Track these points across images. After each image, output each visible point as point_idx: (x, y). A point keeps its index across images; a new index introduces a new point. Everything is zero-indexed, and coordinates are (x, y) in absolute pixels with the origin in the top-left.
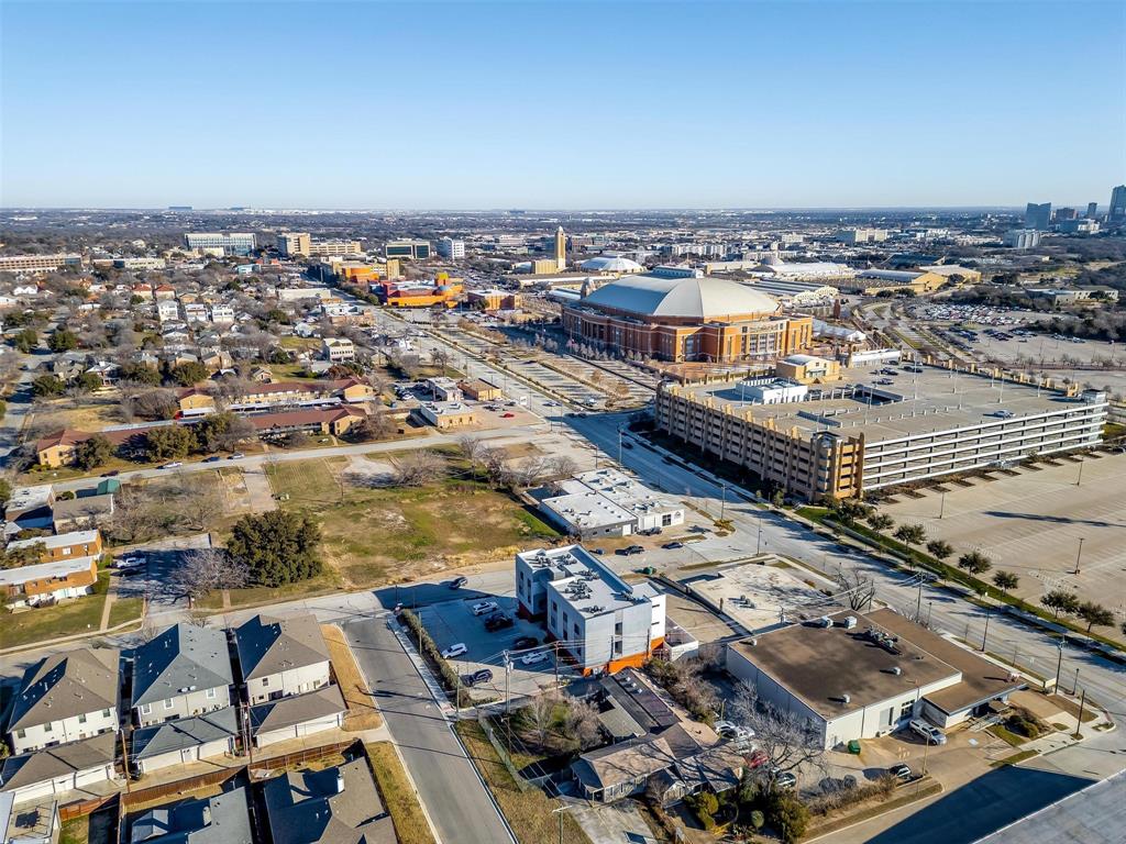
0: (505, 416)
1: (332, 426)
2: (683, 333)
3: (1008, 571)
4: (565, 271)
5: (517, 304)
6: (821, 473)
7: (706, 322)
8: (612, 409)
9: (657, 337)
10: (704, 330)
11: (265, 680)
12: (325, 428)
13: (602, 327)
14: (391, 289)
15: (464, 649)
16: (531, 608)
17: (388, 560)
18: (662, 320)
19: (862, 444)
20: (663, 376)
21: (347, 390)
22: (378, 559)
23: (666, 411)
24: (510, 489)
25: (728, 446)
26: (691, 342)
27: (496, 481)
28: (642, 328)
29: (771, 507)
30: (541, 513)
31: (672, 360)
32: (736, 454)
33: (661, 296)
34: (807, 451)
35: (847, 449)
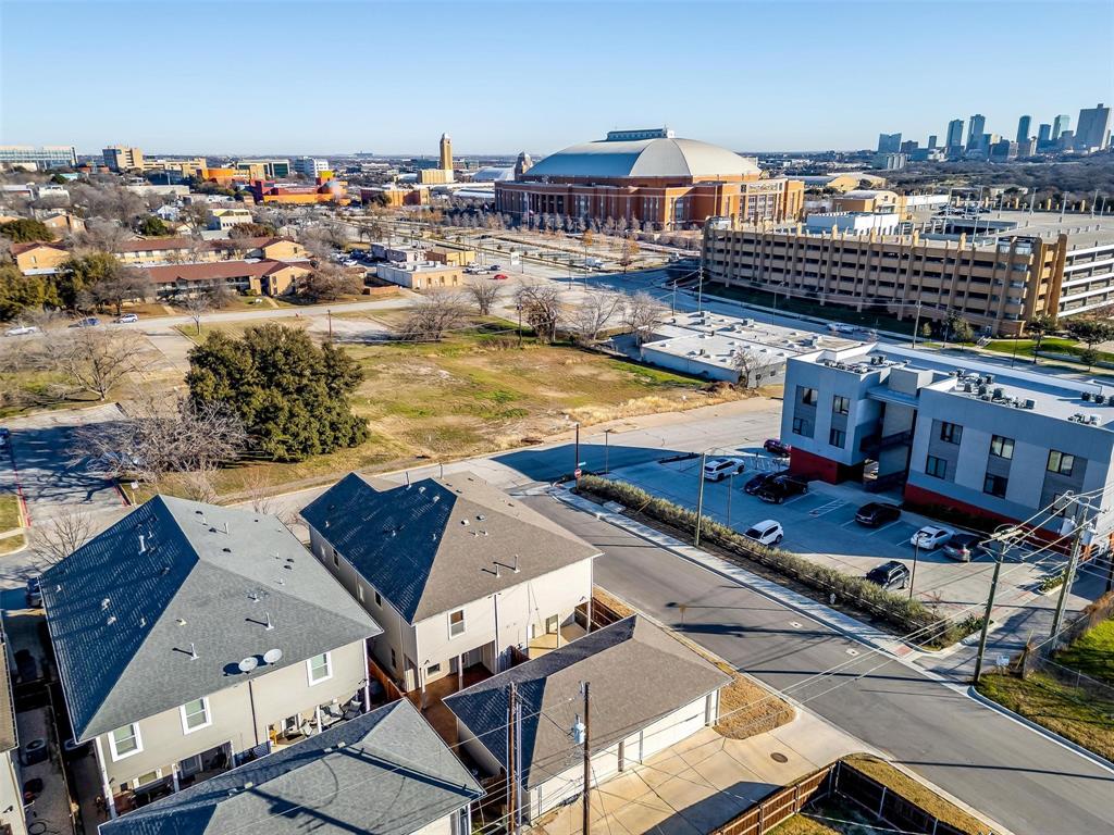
0: (496, 278)
1: (265, 282)
2: (673, 194)
4: (455, 182)
5: (423, 201)
6: (1013, 292)
7: (694, 182)
8: (629, 268)
9: (638, 203)
10: (695, 191)
12: (256, 285)
13: (560, 198)
14: (266, 185)
15: (780, 531)
16: (845, 454)
17: (470, 420)
18: (642, 182)
19: (1063, 251)
20: (659, 243)
21: (267, 249)
22: (451, 420)
23: (719, 257)
24: (571, 342)
25: (834, 285)
26: (680, 206)
27: (550, 334)
28: (618, 192)
29: (948, 345)
30: (644, 363)
31: (658, 228)
32: (849, 293)
33: (633, 157)
34: (989, 264)
35: (1049, 257)
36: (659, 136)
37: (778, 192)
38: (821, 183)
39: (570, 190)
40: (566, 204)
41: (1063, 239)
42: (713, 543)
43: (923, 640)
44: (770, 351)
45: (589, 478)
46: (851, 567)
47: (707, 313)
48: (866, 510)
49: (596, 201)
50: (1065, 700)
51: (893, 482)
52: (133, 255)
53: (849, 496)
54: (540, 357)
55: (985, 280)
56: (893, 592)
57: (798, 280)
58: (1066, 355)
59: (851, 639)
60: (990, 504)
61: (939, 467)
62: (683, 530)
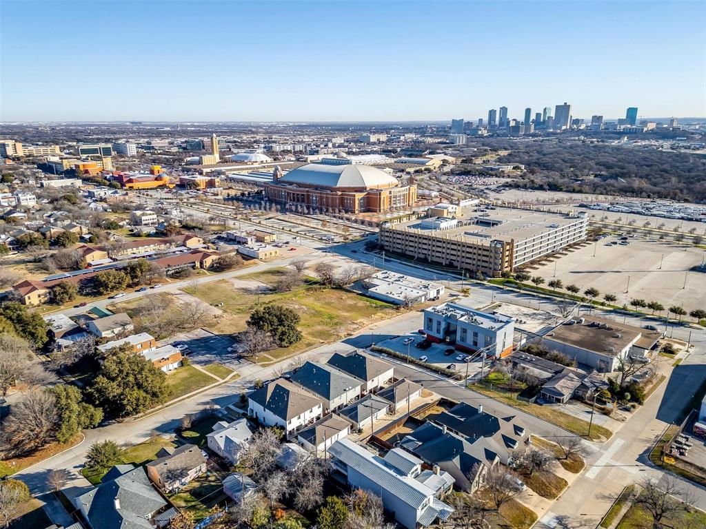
0: (292, 249)
1: (201, 263)
2: (359, 196)
4: (220, 162)
5: (217, 184)
6: (496, 261)
7: (368, 189)
8: (347, 241)
9: (342, 200)
10: (368, 194)
11: (373, 381)
12: (198, 264)
13: (302, 195)
14: (125, 177)
15: (427, 358)
16: (441, 336)
17: (325, 328)
18: (343, 190)
19: (513, 245)
20: (356, 221)
21: (187, 242)
22: (319, 328)
23: (387, 239)
24: (339, 287)
25: (434, 254)
26: (362, 201)
27: (330, 283)
28: (333, 195)
29: (475, 281)
30: (370, 297)
31: (353, 212)
32: (439, 257)
33: (337, 176)
34: (488, 250)
35: (508, 247)
36: (348, 163)
37: (406, 193)
38: (423, 164)
39: (308, 191)
40: (306, 198)
41: (512, 240)
42: (412, 362)
43: (457, 379)
44: (415, 291)
45: (375, 347)
46: (443, 366)
47: (389, 272)
48: (446, 351)
49: (321, 198)
50: (481, 388)
51: (453, 343)
52: (130, 250)
53: (443, 347)
54: (330, 295)
55: (487, 256)
56: (451, 370)
57: (420, 251)
58: (514, 285)
59: (442, 380)
60: (474, 348)
61: (463, 339)
62: (404, 360)
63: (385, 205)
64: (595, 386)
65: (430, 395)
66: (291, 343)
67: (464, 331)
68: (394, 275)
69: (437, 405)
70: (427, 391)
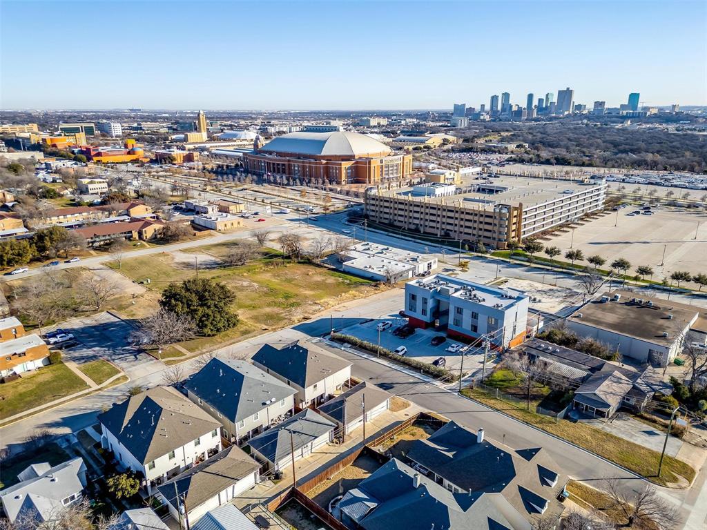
0: (259, 221)
1: (140, 234)
2: (346, 165)
3: (644, 264)
4: (209, 140)
5: (196, 158)
6: (502, 229)
7: (356, 158)
8: (327, 212)
9: (327, 170)
10: (357, 163)
11: (315, 386)
12: (135, 235)
13: (283, 165)
14: (93, 150)
15: (406, 350)
16: (427, 318)
17: (276, 310)
18: (329, 158)
19: (521, 210)
20: (340, 193)
21: (131, 210)
22: (268, 310)
23: (373, 208)
24: (308, 261)
25: (427, 223)
26: (349, 171)
27: (297, 257)
28: (316, 163)
29: (476, 254)
30: (344, 272)
31: (339, 183)
32: (434, 227)
33: (322, 143)
34: (491, 217)
35: (515, 213)
36: (335, 130)
37: (399, 162)
38: (422, 142)
39: (289, 161)
40: (287, 169)
41: (521, 205)
42: (384, 356)
43: (447, 381)
44: (400, 264)
45: (336, 334)
46: (427, 360)
47: (370, 243)
48: (434, 340)
49: (304, 167)
50: (484, 394)
51: (444, 327)
52: (56, 218)
53: (430, 333)
54: (296, 271)
55: (490, 224)
56: (440, 368)
57: (411, 220)
58: (522, 258)
59: (426, 383)
60: (473, 334)
61: (457, 322)
62: (373, 352)
63: (375, 176)
64: (653, 390)
65: (405, 406)
66: (218, 330)
67: (459, 311)
68: (376, 247)
69: (414, 424)
70: (401, 399)
